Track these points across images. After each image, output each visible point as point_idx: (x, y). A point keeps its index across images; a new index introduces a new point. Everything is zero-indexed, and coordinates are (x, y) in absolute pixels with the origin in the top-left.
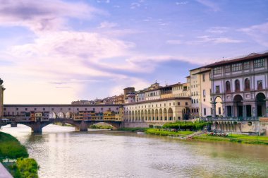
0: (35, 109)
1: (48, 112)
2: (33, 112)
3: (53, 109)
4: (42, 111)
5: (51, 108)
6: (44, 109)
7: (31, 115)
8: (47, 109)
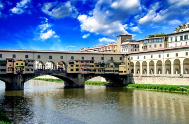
0: (14, 56)
1: (33, 61)
2: (10, 61)
3: (39, 57)
4: (25, 59)
5: (36, 55)
6: (27, 57)
7: (9, 64)
8: (31, 57)
